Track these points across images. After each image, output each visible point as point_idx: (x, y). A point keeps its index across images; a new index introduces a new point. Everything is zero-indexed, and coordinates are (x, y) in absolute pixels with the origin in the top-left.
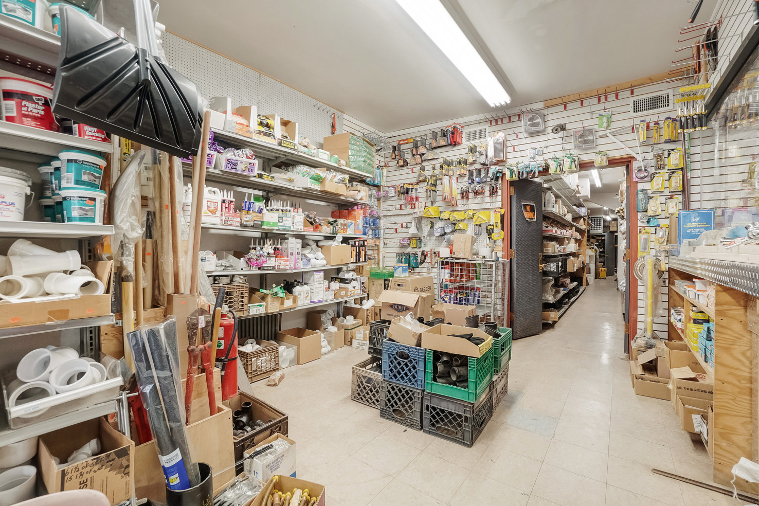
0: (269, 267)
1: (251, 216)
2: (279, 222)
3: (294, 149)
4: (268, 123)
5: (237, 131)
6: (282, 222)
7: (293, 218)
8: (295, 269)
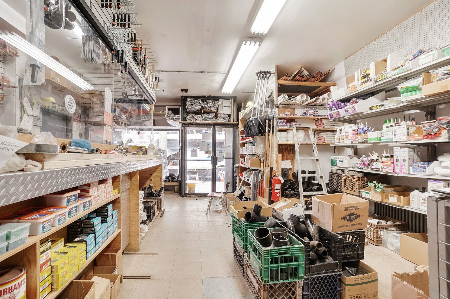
0: (376, 169)
1: (361, 137)
2: (382, 136)
3: (387, 78)
4: (367, 74)
5: (350, 92)
6: (384, 136)
7: (395, 131)
8: (402, 173)
